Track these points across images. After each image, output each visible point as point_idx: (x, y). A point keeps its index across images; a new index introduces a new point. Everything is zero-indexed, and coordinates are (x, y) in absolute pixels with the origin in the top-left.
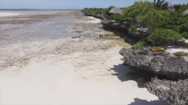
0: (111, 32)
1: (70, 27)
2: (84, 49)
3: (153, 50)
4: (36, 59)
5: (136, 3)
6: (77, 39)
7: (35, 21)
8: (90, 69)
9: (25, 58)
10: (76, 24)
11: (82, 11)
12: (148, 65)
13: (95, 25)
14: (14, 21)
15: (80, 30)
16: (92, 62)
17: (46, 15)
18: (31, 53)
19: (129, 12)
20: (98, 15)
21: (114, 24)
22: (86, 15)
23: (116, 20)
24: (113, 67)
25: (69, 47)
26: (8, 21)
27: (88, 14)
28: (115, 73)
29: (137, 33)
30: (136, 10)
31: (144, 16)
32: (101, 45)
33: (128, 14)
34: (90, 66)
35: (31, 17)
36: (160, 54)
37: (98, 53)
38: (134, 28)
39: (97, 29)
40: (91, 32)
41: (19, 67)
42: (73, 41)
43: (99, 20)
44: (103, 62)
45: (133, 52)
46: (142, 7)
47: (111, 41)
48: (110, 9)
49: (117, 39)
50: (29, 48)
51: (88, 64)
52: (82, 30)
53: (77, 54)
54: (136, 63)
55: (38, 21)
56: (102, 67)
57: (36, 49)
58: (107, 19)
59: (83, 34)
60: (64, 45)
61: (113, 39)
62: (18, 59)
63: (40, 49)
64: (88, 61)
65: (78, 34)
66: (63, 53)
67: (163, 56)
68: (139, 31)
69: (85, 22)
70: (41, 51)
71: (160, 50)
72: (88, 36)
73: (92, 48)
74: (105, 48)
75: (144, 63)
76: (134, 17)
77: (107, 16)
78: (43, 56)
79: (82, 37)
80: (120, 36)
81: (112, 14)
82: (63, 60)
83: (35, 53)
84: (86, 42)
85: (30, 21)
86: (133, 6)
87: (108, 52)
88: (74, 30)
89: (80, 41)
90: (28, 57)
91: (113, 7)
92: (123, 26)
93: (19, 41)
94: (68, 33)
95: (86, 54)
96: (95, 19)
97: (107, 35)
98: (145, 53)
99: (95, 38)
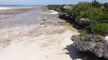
0: (64, 20)
1: (39, 17)
2: (48, 32)
3: (95, 37)
4: (16, 40)
5: (80, 3)
6: (43, 25)
7: (19, 12)
8: (51, 49)
9: (8, 39)
10: (43, 15)
11: (47, 7)
12: (92, 50)
13: (54, 15)
14: (6, 13)
15: (45, 19)
16: (52, 43)
17: (26, 9)
18: (12, 36)
19: (75, 8)
20: (56, 9)
21: (66, 16)
22: (49, 9)
23: (67, 13)
24: (66, 47)
25: (38, 31)
26: (3, 13)
27: (50, 8)
28: (68, 52)
29: (81, 22)
30: (80, 7)
31: (86, 12)
32: (58, 30)
33: (75, 10)
34: (51, 46)
35: (17, 10)
36: (100, 41)
37: (56, 36)
38: (79, 19)
39: (56, 18)
40: (52, 20)
41: (3, 47)
42: (41, 27)
43: (57, 12)
44: (59, 43)
45: (80, 38)
46: (84, 5)
47: (64, 27)
48: (63, 6)
49: (68, 25)
50: (12, 32)
51: (50, 45)
52: (47, 19)
53: (42, 37)
54: (84, 49)
55: (21, 13)
56: (59, 47)
57: (17, 33)
58: (62, 12)
59: (47, 22)
60: (35, 29)
61: (65, 25)
62: (3, 40)
63: (19, 33)
64: (50, 42)
65: (44, 22)
66: (34, 35)
67: (102, 43)
68: (82, 21)
69: (48, 13)
70: (19, 34)
71: (100, 38)
72: (50, 23)
73: (52, 32)
74: (61, 32)
75: (89, 49)
76: (79, 12)
77: (62, 10)
78: (20, 38)
79: (46, 24)
80: (70, 23)
81: (65, 9)
82: (33, 41)
83: (15, 36)
84: (49, 27)
85: (16, 12)
86: (78, 5)
87: (62, 35)
88: (42, 19)
89: (45, 26)
90: (10, 39)
91: (66, 5)
92: (71, 17)
93: (7, 27)
94: (38, 21)
95: (49, 36)
96: (54, 11)
97: (62, 22)
98: (89, 40)
99: (54, 24)
